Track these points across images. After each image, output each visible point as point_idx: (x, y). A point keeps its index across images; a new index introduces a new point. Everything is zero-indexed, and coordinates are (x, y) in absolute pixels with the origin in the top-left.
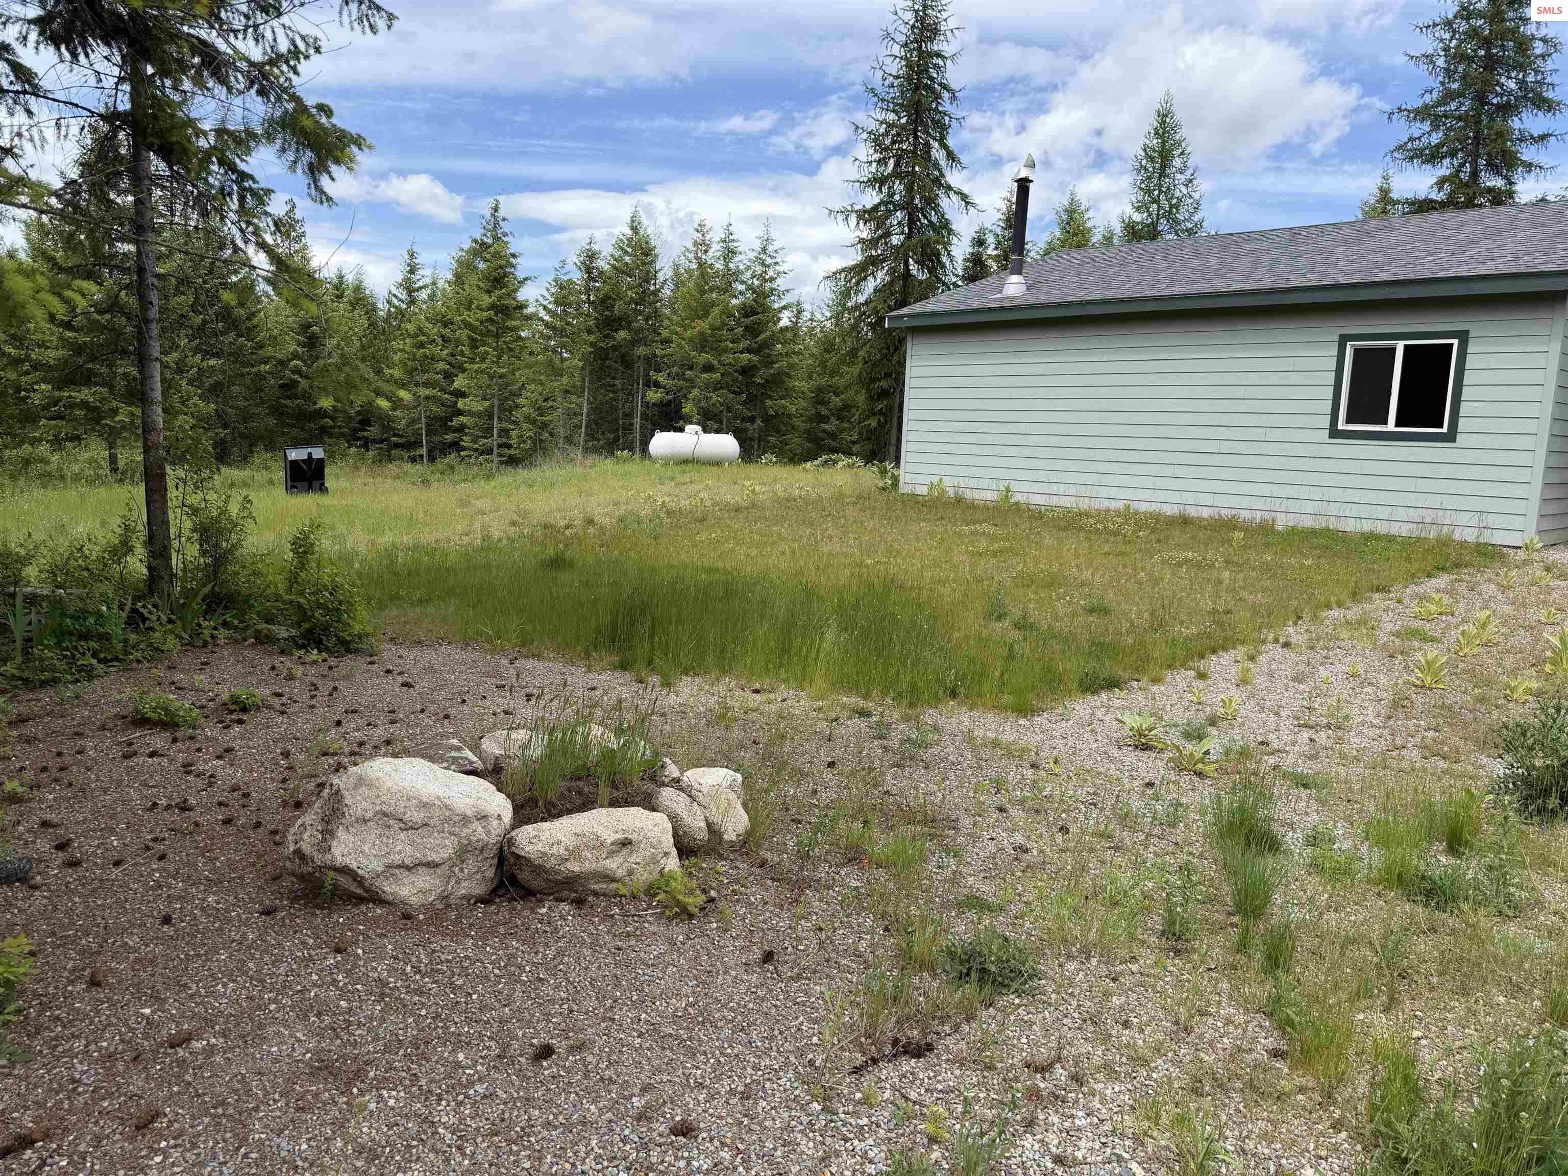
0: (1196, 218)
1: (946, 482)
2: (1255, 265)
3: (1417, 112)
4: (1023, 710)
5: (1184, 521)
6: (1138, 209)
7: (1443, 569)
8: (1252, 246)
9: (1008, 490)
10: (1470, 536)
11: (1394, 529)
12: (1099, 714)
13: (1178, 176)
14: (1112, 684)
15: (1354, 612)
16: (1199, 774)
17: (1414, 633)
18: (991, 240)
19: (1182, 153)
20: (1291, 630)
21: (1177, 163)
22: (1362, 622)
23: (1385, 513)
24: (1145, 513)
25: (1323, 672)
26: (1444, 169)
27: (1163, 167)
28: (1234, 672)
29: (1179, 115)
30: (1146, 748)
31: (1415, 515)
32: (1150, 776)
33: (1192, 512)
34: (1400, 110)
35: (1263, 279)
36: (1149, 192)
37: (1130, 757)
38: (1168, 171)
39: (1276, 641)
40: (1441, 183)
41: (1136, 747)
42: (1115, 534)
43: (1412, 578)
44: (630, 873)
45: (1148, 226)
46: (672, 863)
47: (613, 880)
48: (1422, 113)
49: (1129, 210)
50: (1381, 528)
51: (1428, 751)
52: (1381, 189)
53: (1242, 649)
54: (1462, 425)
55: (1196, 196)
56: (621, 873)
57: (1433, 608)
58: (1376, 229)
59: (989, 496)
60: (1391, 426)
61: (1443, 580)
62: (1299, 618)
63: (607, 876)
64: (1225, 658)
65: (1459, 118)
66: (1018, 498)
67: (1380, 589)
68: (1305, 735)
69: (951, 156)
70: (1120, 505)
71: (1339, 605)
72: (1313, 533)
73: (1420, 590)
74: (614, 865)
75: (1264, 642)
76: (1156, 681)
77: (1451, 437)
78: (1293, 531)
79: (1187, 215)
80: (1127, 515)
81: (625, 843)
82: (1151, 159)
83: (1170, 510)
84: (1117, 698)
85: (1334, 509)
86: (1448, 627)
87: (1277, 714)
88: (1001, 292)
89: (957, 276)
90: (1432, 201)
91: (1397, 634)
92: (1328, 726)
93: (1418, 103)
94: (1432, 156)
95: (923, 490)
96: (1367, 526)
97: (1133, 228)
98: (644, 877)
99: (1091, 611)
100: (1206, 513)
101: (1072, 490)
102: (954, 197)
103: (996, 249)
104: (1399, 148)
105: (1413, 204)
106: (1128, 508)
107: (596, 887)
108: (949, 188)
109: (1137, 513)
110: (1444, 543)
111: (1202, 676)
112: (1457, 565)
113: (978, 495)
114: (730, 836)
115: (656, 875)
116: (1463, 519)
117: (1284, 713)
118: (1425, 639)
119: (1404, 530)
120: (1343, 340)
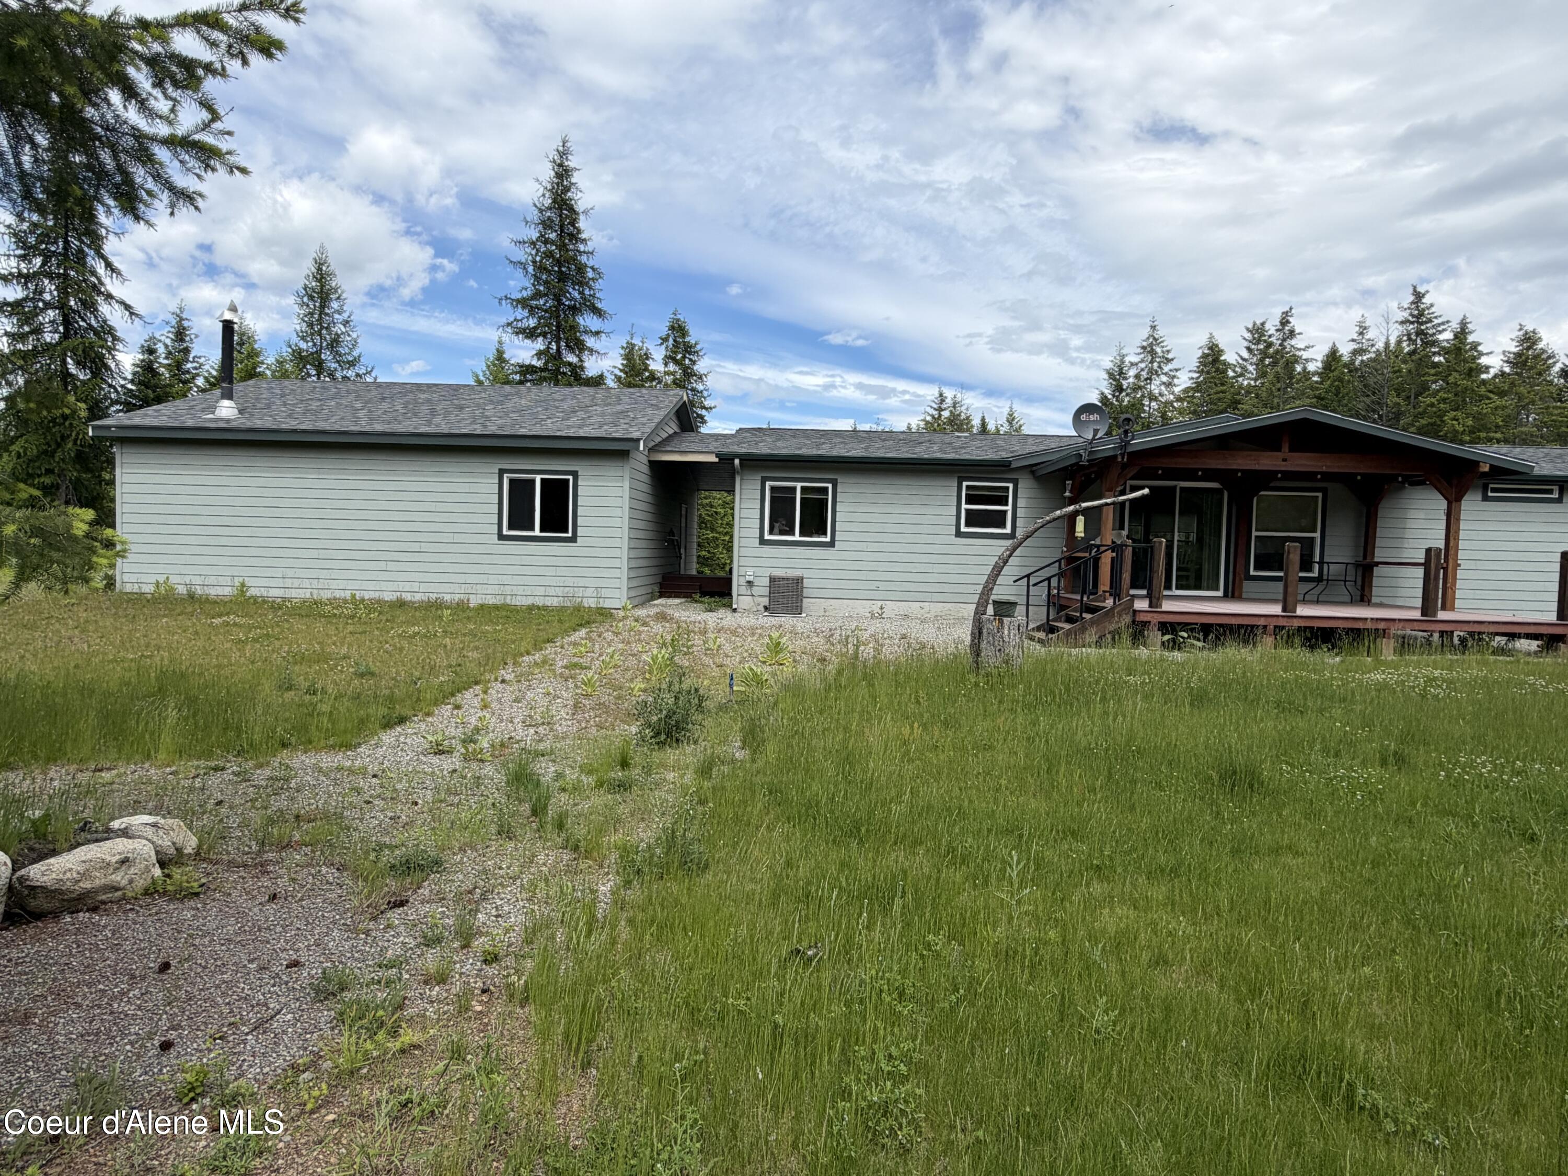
0: (355, 353)
1: (174, 580)
2: (433, 413)
3: (518, 301)
4: (348, 746)
5: (401, 604)
6: (303, 338)
7: (581, 625)
8: (426, 396)
9: (243, 585)
10: (591, 603)
11: (549, 602)
12: (402, 739)
13: (336, 316)
14: (402, 720)
15: (538, 657)
16: (482, 761)
17: (575, 665)
18: (161, 349)
19: (338, 298)
20: (503, 672)
21: (335, 305)
22: (544, 662)
23: (541, 591)
24: (370, 600)
25: (530, 695)
26: (540, 344)
27: (323, 307)
28: (476, 702)
29: (334, 265)
30: (441, 752)
31: (559, 591)
32: (452, 767)
33: (408, 597)
34: (506, 298)
35: (441, 426)
36: (311, 325)
37: (435, 760)
38: (327, 311)
39: (496, 680)
40: (539, 354)
41: (436, 753)
42: (352, 617)
43: (566, 633)
44: (131, 882)
45: (312, 354)
46: (157, 872)
47: (117, 889)
48: (523, 303)
49: (295, 339)
50: (539, 602)
51: (600, 727)
52: (498, 350)
53: (478, 688)
54: (580, 531)
55: (354, 335)
56: (124, 882)
57: (583, 649)
58: (510, 394)
59: (227, 591)
60: (537, 532)
61: (583, 632)
62: (506, 664)
63: (113, 887)
64: (468, 694)
65: (546, 311)
66: (252, 592)
67: (549, 641)
68: (532, 731)
69: (109, 265)
70: (348, 595)
71: (528, 653)
72: (496, 608)
73: (572, 638)
74: (119, 878)
75: (489, 681)
76: (428, 714)
77: (573, 539)
78: (482, 607)
79: (347, 350)
80: (356, 602)
81: (124, 861)
82: (311, 298)
83: (388, 597)
84: (409, 728)
85: (508, 590)
86: (592, 659)
87: (511, 722)
88: (213, 413)
89: (125, 379)
90: (533, 366)
91: (566, 667)
92: (543, 724)
93: (519, 296)
94: (531, 334)
95: (148, 589)
96: (529, 601)
97: (300, 353)
98: (140, 884)
99: (362, 675)
100: (418, 597)
101: (306, 584)
102: (116, 306)
103: (167, 358)
104: (509, 324)
105: (521, 366)
106: (353, 596)
107: (104, 897)
108: (109, 297)
109: (363, 600)
110: (578, 609)
111: (458, 707)
112: (588, 623)
113: (213, 592)
114: (188, 850)
115: (149, 881)
116: (589, 592)
117: (516, 721)
118: (582, 668)
119: (555, 602)
120: (501, 472)
